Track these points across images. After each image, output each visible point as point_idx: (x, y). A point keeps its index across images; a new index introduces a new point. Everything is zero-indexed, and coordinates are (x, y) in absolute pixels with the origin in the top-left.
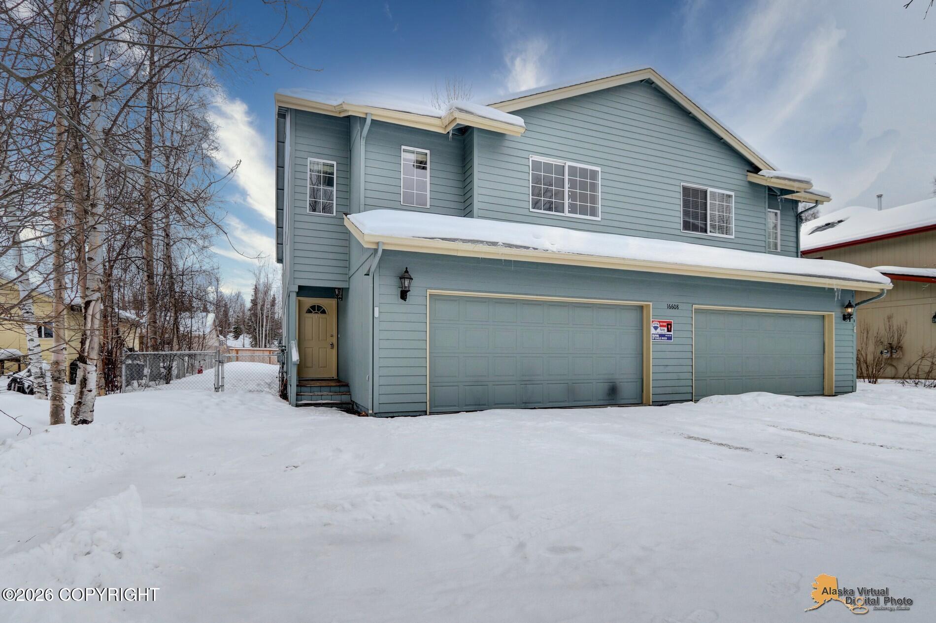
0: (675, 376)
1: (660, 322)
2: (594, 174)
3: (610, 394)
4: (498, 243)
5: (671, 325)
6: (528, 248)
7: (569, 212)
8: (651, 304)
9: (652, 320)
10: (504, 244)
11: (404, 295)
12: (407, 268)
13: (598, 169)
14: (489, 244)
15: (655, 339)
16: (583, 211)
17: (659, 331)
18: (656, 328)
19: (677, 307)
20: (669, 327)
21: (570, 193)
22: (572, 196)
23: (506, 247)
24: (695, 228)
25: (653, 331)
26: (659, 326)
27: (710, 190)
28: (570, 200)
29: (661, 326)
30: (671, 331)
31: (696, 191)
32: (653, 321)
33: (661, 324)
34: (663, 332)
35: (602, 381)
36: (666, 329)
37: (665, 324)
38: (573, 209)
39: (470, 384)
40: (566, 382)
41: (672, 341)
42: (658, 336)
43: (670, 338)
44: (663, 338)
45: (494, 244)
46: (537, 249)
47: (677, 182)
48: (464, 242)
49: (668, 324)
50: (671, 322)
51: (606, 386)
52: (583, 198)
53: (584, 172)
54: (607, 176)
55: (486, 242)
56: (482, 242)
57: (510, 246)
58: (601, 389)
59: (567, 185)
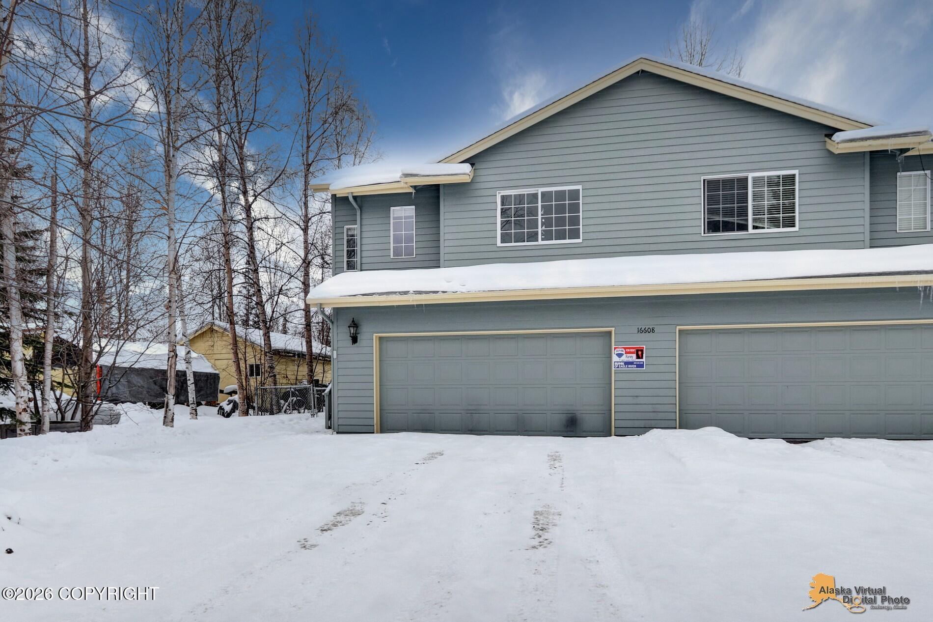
0: (649, 408)
1: (625, 348)
2: (574, 194)
3: (567, 426)
4: (409, 292)
5: (642, 351)
6: (437, 292)
7: (542, 239)
8: (613, 329)
9: (613, 347)
10: (414, 292)
11: (355, 340)
12: (353, 319)
13: (579, 187)
14: (402, 293)
15: (618, 368)
16: (561, 235)
17: (624, 358)
18: (620, 355)
19: (653, 330)
20: (639, 353)
21: (543, 220)
22: (547, 223)
23: (415, 294)
24: (728, 227)
25: (615, 358)
26: (624, 353)
27: (751, 176)
28: (544, 227)
29: (626, 353)
30: (642, 358)
31: (728, 183)
32: (615, 348)
33: (628, 350)
34: (630, 360)
35: (561, 412)
36: (634, 356)
37: (632, 350)
38: (547, 236)
39: (418, 412)
40: (516, 412)
41: (644, 369)
42: (623, 364)
43: (641, 366)
44: (629, 366)
45: (406, 293)
46: (446, 292)
47: (696, 178)
48: (379, 295)
49: (637, 351)
50: (643, 347)
51: (563, 417)
52: (560, 222)
53: (560, 195)
54: (588, 193)
55: (399, 292)
56: (395, 293)
57: (420, 293)
58: (558, 419)
59: (540, 213)
